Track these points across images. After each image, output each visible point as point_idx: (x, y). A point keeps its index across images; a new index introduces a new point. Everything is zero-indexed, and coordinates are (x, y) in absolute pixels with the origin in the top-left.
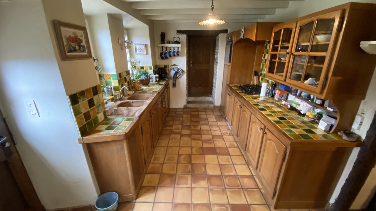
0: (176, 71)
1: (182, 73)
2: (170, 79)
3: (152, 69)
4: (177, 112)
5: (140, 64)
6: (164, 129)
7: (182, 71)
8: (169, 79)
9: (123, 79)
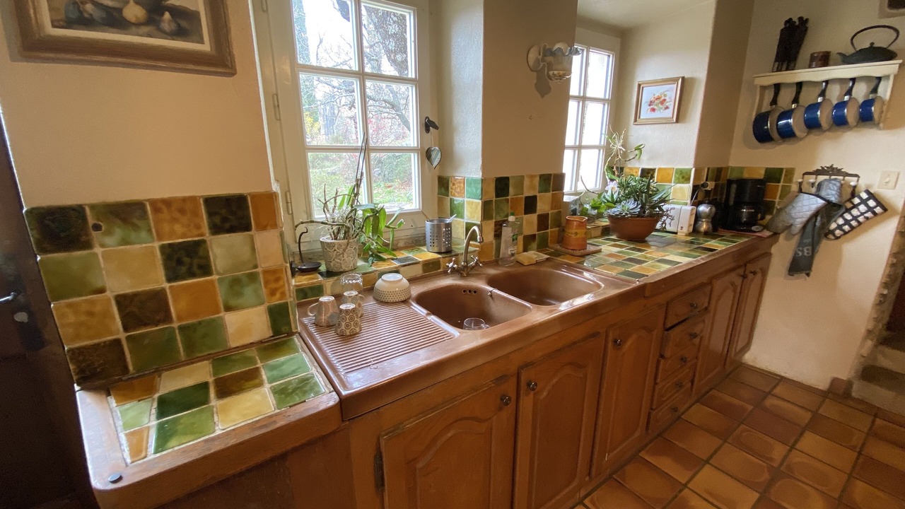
0: (833, 199)
1: (869, 214)
2: (782, 237)
3: (687, 180)
4: (770, 402)
5: (644, 157)
6: (647, 458)
7: (872, 203)
8: (776, 234)
9: (515, 201)
